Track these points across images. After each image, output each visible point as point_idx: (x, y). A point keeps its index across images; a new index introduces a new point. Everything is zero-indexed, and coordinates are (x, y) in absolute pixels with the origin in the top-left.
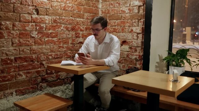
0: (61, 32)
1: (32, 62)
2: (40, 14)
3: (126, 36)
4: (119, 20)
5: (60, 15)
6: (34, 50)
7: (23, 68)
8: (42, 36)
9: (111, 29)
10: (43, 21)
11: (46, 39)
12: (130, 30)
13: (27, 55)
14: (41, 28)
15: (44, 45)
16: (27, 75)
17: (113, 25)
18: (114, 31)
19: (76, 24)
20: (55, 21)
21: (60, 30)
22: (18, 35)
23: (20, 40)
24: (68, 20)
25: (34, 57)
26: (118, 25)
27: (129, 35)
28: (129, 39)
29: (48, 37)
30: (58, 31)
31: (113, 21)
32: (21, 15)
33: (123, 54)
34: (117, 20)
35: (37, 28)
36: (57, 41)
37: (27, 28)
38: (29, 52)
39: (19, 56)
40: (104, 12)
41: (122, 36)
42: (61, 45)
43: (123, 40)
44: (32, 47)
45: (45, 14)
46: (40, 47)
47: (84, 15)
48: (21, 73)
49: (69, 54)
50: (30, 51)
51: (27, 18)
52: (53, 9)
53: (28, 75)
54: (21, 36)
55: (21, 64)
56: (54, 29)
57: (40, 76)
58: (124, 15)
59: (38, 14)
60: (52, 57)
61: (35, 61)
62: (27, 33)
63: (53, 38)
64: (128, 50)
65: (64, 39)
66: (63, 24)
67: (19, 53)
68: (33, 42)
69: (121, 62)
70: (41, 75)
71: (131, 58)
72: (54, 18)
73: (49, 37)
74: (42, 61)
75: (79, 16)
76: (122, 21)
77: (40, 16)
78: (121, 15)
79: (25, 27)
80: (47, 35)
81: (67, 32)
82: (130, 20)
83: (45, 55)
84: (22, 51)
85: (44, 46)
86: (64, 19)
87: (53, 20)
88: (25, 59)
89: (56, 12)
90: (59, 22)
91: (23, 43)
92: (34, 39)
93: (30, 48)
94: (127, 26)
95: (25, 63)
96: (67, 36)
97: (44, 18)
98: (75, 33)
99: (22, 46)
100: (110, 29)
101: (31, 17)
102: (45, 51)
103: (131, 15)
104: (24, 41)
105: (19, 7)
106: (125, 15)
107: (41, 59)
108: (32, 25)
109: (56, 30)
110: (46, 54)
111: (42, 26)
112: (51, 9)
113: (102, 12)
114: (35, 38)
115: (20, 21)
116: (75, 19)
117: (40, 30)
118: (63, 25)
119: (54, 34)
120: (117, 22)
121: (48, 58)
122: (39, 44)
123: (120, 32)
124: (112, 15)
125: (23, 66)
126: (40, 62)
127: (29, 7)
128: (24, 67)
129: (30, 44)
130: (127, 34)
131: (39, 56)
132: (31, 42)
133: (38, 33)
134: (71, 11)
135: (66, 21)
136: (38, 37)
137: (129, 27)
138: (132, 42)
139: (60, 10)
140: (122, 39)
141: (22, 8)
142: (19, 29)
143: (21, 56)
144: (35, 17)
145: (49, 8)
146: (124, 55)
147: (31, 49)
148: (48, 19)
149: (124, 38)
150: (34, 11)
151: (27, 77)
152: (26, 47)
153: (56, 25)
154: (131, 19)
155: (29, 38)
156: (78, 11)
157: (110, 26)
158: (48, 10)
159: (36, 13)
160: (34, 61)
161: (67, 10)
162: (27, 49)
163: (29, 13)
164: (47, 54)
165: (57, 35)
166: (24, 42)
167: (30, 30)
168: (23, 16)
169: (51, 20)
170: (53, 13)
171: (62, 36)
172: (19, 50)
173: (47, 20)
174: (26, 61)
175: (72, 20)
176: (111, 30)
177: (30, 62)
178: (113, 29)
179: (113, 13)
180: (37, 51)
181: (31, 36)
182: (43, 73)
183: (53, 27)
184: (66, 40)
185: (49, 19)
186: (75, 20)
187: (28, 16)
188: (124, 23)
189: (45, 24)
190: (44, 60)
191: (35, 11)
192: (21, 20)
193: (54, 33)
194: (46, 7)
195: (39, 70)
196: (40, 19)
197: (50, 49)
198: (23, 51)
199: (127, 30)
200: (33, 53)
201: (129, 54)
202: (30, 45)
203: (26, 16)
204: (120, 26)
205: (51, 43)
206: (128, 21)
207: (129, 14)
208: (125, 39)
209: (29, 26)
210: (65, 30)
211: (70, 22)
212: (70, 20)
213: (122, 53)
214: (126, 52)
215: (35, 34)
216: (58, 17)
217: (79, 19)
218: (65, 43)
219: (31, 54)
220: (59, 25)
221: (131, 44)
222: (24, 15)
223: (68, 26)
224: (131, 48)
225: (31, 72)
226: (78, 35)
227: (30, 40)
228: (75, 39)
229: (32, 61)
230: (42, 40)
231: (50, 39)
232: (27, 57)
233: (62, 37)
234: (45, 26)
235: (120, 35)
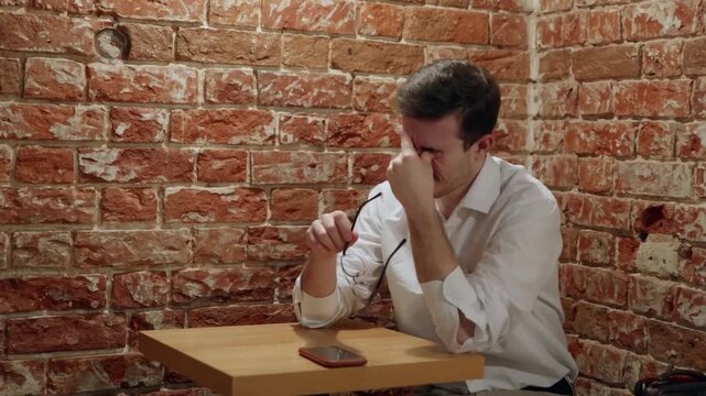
0: (265, 152)
1: (81, 312)
2: (140, 56)
3: (664, 179)
4: (628, 77)
5: (257, 58)
6: (94, 249)
7: (29, 340)
8: (151, 174)
9: (587, 132)
10: (151, 94)
11: (171, 190)
12: (683, 141)
13: (52, 273)
14: (144, 129)
15: (159, 219)
16: (51, 376)
17: (596, 112)
18: (602, 149)
19: (362, 104)
20: (227, 92)
21: (257, 138)
22: (10, 167)
23: (16, 194)
24: (308, 87)
25: (96, 281)
26: (620, 107)
27: (678, 172)
28: (678, 200)
29: (183, 178)
30: (242, 144)
31: (597, 84)
32: (28, 65)
33: (644, 292)
34: (617, 78)
35: (120, 130)
36: (236, 198)
37: (59, 130)
38: (65, 254)
39: (11, 274)
40: (551, 33)
41: (642, 177)
42: (266, 224)
43: (647, 204)
44: (84, 229)
45: (171, 54)
46: (134, 229)
47: (417, 55)
48: (17, 364)
50: (72, 252)
51: (63, 79)
52: (216, 25)
53: (55, 378)
54: (26, 171)
55: (20, 318)
56: (222, 138)
57: (125, 386)
58: (652, 47)
59: (126, 55)
60: (206, 287)
61: (101, 306)
62: (60, 156)
63: (210, 182)
64: (671, 268)
65: (286, 193)
66: (278, 104)
67: (12, 260)
68: (90, 205)
69: (637, 342)
70: (132, 384)
71: (686, 317)
72: (225, 77)
73: (189, 180)
74: (143, 306)
75: (389, 63)
76: (642, 87)
77: (139, 68)
78: (637, 45)
79: (49, 123)
80: (176, 170)
81: (308, 152)
82: (684, 79)
83: (163, 275)
84: (26, 248)
85: (158, 228)
86: (286, 80)
87: (213, 83)
88: (42, 292)
89: (238, 45)
90: (250, 99)
91: (34, 208)
92: (99, 186)
93: (74, 235)
94: (671, 113)
95: (45, 314)
96: (300, 175)
97: (160, 77)
98: (358, 159)
99: (29, 223)
100: (583, 135)
101: (88, 72)
102: (159, 253)
103: (691, 47)
104: (40, 197)
105: (19, 19)
106: (659, 47)
107: (136, 297)
108: (89, 114)
109: (236, 140)
110: (168, 270)
111: (147, 117)
112: (205, 26)
113: (543, 33)
114: (105, 181)
115: (24, 94)
116: (360, 77)
117: (133, 141)
118: (278, 115)
119: (218, 164)
120: (615, 90)
121: (180, 293)
122: (128, 215)
123: (635, 154)
124: (590, 51)
125: (29, 329)
126: (129, 313)
127: (76, 20)
128: (34, 332)
129: (77, 212)
130: (668, 165)
131: (126, 279)
132: (78, 202)
133: (123, 155)
134: (334, 35)
135: (295, 91)
136: (122, 179)
137: (677, 119)
138: (695, 215)
139: (259, 30)
140: (644, 197)
141: (36, 28)
142: (13, 137)
143: (20, 273)
144: (109, 73)
145: (193, 24)
146: (650, 297)
147: (80, 239)
148: (183, 82)
149: (654, 189)
150: (105, 39)
151: (53, 388)
152: (49, 229)
153: (235, 115)
154: (690, 71)
155: (68, 183)
156: (379, 35)
157: (585, 117)
158: (189, 35)
159: (115, 51)
160: (94, 304)
161: (304, 30)
162: (56, 244)
163: (71, 53)
164: (174, 273)
165: (240, 169)
166: (40, 203)
167: (76, 138)
168: (40, 70)
169: (206, 84)
170: (213, 51)
171: (270, 171)
172: (7, 242)
173: (179, 86)
174: (51, 304)
175: (339, 83)
176: (584, 143)
177: (68, 308)
178: (598, 133)
179: (598, 38)
180: (116, 250)
181: (81, 169)
182: (145, 374)
183: (218, 126)
184: (294, 195)
185: (190, 80)
186: (359, 83)
187: (67, 68)
188: (650, 94)
189: (170, 110)
190: (154, 305)
191: (113, 42)
192: (27, 86)
193: (222, 159)
194: (178, 18)
195: (121, 358)
196: (139, 79)
197: (194, 246)
198: (31, 248)
199: (668, 139)
200: (89, 261)
201: (679, 290)
202: (73, 218)
203: (61, 66)
204: (635, 117)
205: (199, 212)
206: (677, 83)
207: (679, 40)
208: (658, 198)
209: (71, 120)
210: (290, 138)
211: (320, 95)
212: (322, 83)
213: (641, 282)
214: (666, 279)
215: (102, 161)
216: (248, 70)
217: (389, 79)
218: (292, 211)
219: (76, 265)
220: (254, 113)
221: (689, 228)
222: (47, 60)
223: (310, 120)
224: (687, 254)
225: (76, 364)
226: (375, 168)
227: (75, 193)
228: (355, 194)
229: (84, 304)
230: (146, 192)
231: (197, 187)
232: (53, 281)
233: (267, 178)
234: (164, 121)
235: (633, 172)
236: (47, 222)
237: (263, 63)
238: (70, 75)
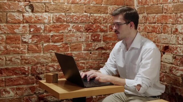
0: (68, 34)
1: (24, 75)
2: (36, 11)
3: (169, 39)
4: (160, 13)
5: (66, 11)
6: (26, 60)
7: (11, 83)
8: (40, 41)
9: (149, 27)
10: (39, 21)
11: (45, 45)
12: (173, 30)
13: (16, 66)
14: (38, 30)
15: (42, 52)
16: (17, 91)
17: (152, 22)
18: (153, 31)
19: (92, 21)
20: (58, 20)
21: (66, 31)
22: (4, 40)
23: (6, 47)
24: (79, 18)
25: (27, 68)
26: (158, 21)
27: (172, 37)
28: (172, 44)
29: (48, 41)
30: (62, 32)
31: (152, 15)
32: (8, 15)
33: (164, 67)
34: (157, 13)
35: (32, 30)
36: (61, 46)
37: (16, 31)
38: (19, 61)
39: (6, 67)
40: (140, 2)
41: (163, 39)
42: (69, 52)
43: (165, 45)
44: (23, 55)
45: (44, 11)
46: (36, 55)
47: (106, 8)
48: (8, 89)
49: (81, 65)
50: (21, 61)
51: (17, 18)
52: (55, 3)
53: (18, 92)
54: (8, 41)
55: (9, 77)
56: (57, 31)
57: (35, 93)
58: (165, 6)
59: (32, 11)
60: (55, 68)
61: (28, 74)
62: (17, 37)
63: (55, 42)
64: (171, 61)
65: (73, 44)
66: (71, 22)
67: (6, 63)
68: (25, 49)
69: (162, 79)
70: (37, 93)
71: (175, 73)
72: (58, 16)
73: (49, 42)
74: (39, 74)
75: (99, 11)
76: (163, 16)
77: (36, 14)
78: (162, 5)
79: (14, 29)
80: (46, 40)
81: (79, 34)
82: (174, 14)
83: (44, 66)
84: (9, 60)
85: (42, 54)
86: (73, 16)
87: (55, 18)
88: (14, 71)
89: (61, 8)
90: (64, 21)
91: (11, 50)
92: (27, 44)
93: (21, 57)
94: (170, 22)
95: (15, 76)
96: (77, 40)
97: (41, 16)
98: (92, 35)
99: (9, 54)
100: (148, 28)
101: (23, 16)
102: (43, 60)
103: (175, 6)
104: (12, 48)
105: (5, 3)
106: (167, 6)
107: (37, 71)
108: (24, 26)
109: (61, 32)
110: (45, 65)
111: (38, 27)
112: (52, 3)
113: (138, 2)
114: (28, 43)
115: (7, 22)
116: (92, 15)
117: (35, 33)
118: (71, 25)
119: (56, 38)
120: (156, 17)
121: (48, 70)
122: (34, 51)
123: (162, 33)
124: (150, 7)
125: (11, 80)
126: (35, 75)
127: (20, 3)
128: (12, 81)
129: (22, 51)
130: (170, 35)
131: (35, 67)
132: (22, 48)
133: (33, 36)
134: (85, 4)
135: (76, 19)
136: (33, 42)
137: (172, 24)
138: (177, 48)
139: (66, 4)
140: (164, 43)
141: (10, 5)
142: (5, 33)
143: (8, 66)
144: (28, 16)
145: (49, 3)
146: (165, 68)
147: (22, 58)
148: (47, 18)
149: (166, 41)
150: (27, 8)
151: (17, 94)
152: (15, 55)
153: (60, 25)
154: (175, 12)
155: (19, 44)
156: (97, 4)
157: (149, 23)
158: (48, 6)
159: (30, 10)
160: (27, 73)
161: (77, 3)
162: (16, 58)
163: (19, 11)
164: (46, 65)
165: (62, 39)
166: (12, 49)
167: (21, 33)
168: (11, 16)
169: (53, 18)
170: (54, 9)
171: (70, 39)
172: (5, 59)
173: (46, 19)
174: (16, 74)
175: (87, 16)
176: (149, 30)
177: (20, 75)
178: (152, 27)
179: (152, 3)
180: (31, 60)
181: (22, 40)
182: (40, 90)
183: (56, 28)
184: (76, 45)
185: (49, 17)
186: (91, 16)
187: (18, 15)
188: (165, 18)
189: (44, 25)
190: (42, 73)
191: (29, 8)
192: (8, 20)
193: (57, 36)
194: (45, 2)
195: (34, 86)
196: (36, 17)
197: (51, 58)
198: (10, 60)
199: (170, 29)
200: (25, 63)
201: (173, 67)
202: (21, 52)
203: (16, 15)
204: (161, 23)
205: (52, 50)
206: (172, 15)
207: (173, 4)
208: (167, 44)
209: (19, 28)
210: (75, 31)
211: (82, 19)
212: (82, 16)
213: (163, 65)
214: (169, 64)
215: (28, 38)
216: (63, 14)
217: (99, 15)
218: (75, 49)
219: (22, 64)
220: (65, 25)
221: (175, 51)
222: (13, 13)
223: (80, 26)
224: (175, 58)
225: (23, 88)
226: (96, 37)
227: (21, 46)
228: (91, 44)
229: (24, 74)
230: (39, 45)
231: (52, 44)
232: (16, 68)
233: (69, 41)
234: (43, 28)
235: (161, 37)
236: (14, 54)
237: (67, 12)
238: (19, 17)
